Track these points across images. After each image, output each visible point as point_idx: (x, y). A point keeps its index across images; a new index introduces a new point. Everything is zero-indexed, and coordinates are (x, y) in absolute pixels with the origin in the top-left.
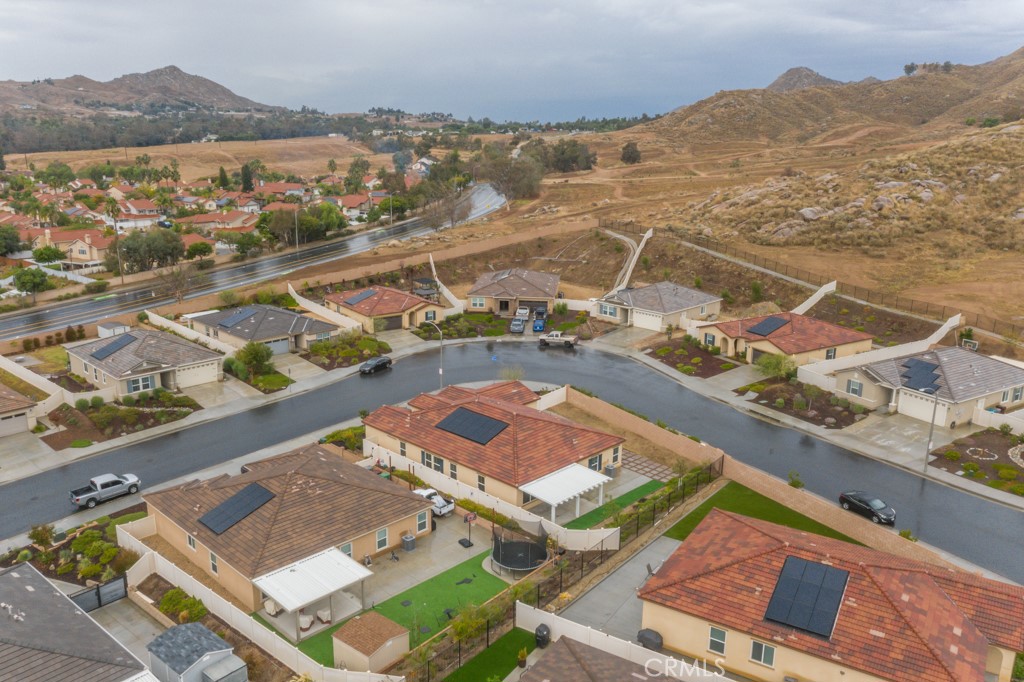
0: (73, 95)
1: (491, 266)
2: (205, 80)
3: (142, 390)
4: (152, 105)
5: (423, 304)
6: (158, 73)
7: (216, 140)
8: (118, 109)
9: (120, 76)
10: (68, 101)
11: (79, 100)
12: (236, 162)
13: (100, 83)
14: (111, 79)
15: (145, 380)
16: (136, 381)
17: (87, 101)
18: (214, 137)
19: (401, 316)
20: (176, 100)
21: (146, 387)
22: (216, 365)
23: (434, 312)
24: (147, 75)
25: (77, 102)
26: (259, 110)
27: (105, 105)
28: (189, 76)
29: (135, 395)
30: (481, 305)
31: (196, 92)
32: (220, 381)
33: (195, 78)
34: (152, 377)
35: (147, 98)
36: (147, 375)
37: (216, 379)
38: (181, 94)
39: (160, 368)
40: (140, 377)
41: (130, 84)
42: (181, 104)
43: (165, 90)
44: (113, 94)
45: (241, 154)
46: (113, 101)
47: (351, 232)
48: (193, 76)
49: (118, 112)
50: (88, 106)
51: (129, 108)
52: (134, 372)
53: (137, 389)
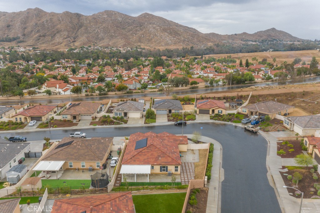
0: (241, 38)
1: (276, 99)
2: (283, 32)
3: (118, 116)
4: (263, 40)
5: (217, 107)
6: (268, 30)
7: (272, 51)
8: (252, 42)
9: (256, 32)
10: (239, 40)
11: (242, 39)
12: (271, 58)
13: (250, 34)
14: (254, 33)
15: (119, 113)
16: (117, 113)
17: (244, 40)
18: (271, 50)
19: (209, 110)
20: (271, 38)
21: (119, 115)
22: (140, 113)
23: (222, 111)
24: (265, 31)
25: (241, 40)
26: (299, 41)
27: (249, 40)
28: (278, 31)
29: (116, 116)
30: (245, 112)
31: (279, 36)
32: (140, 118)
33: (280, 31)
34: (121, 113)
35: (262, 38)
36: (120, 112)
37: (140, 117)
38: (274, 37)
39: (124, 111)
40: (118, 112)
41: (259, 34)
42: (272, 40)
43: (270, 36)
44: (253, 37)
45: (274, 56)
46: (252, 39)
47: (256, 83)
48: (279, 31)
49: (252, 43)
50: (244, 41)
51: (255, 41)
52: (117, 111)
53: (117, 115)
